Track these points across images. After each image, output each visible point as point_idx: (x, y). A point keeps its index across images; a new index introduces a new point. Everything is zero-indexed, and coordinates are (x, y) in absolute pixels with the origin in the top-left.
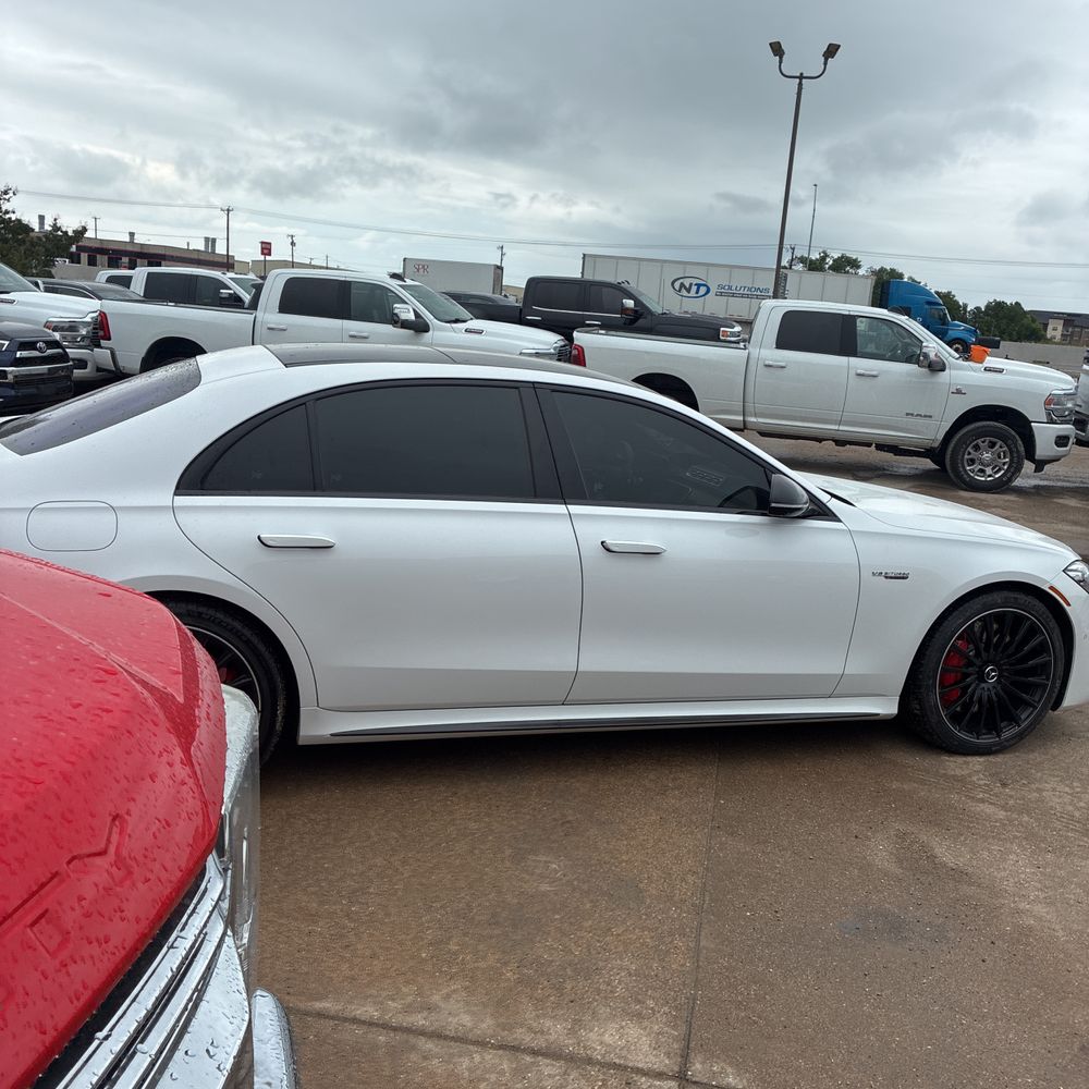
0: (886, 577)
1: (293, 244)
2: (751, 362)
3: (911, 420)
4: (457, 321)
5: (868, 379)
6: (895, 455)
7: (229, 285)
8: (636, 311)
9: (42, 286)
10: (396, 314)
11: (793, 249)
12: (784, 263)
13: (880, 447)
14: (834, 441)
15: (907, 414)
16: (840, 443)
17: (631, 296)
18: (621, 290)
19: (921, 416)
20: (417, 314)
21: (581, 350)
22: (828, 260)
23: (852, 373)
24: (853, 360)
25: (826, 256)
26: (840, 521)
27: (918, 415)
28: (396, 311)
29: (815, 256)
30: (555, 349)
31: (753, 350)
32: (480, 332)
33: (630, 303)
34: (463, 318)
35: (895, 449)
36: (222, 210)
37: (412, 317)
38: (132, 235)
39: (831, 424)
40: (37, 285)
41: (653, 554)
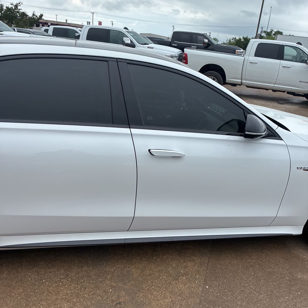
0: (304, 170)
1: (112, 24)
2: (245, 61)
3: (301, 83)
4: (145, 44)
5: (286, 68)
6: (294, 96)
7: (78, 32)
8: (208, 44)
9: (16, 30)
10: (124, 41)
11: (262, 28)
12: (259, 33)
13: (288, 93)
14: (272, 90)
15: (300, 81)
16: (274, 91)
17: (207, 38)
18: (204, 36)
19: (305, 82)
20: (131, 41)
21: (186, 55)
22: (273, 32)
23: (281, 66)
24: (282, 62)
25: (272, 31)
26: (282, 140)
27: (304, 82)
28: (124, 40)
29: (269, 31)
30: (178, 54)
31: (246, 57)
32: (152, 48)
33: (206, 41)
34: (148, 43)
35: (294, 94)
36: (91, 13)
37: (129, 42)
38: (66, 20)
39: (272, 84)
40: (14, 30)
41: (177, 157)
